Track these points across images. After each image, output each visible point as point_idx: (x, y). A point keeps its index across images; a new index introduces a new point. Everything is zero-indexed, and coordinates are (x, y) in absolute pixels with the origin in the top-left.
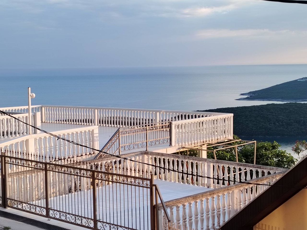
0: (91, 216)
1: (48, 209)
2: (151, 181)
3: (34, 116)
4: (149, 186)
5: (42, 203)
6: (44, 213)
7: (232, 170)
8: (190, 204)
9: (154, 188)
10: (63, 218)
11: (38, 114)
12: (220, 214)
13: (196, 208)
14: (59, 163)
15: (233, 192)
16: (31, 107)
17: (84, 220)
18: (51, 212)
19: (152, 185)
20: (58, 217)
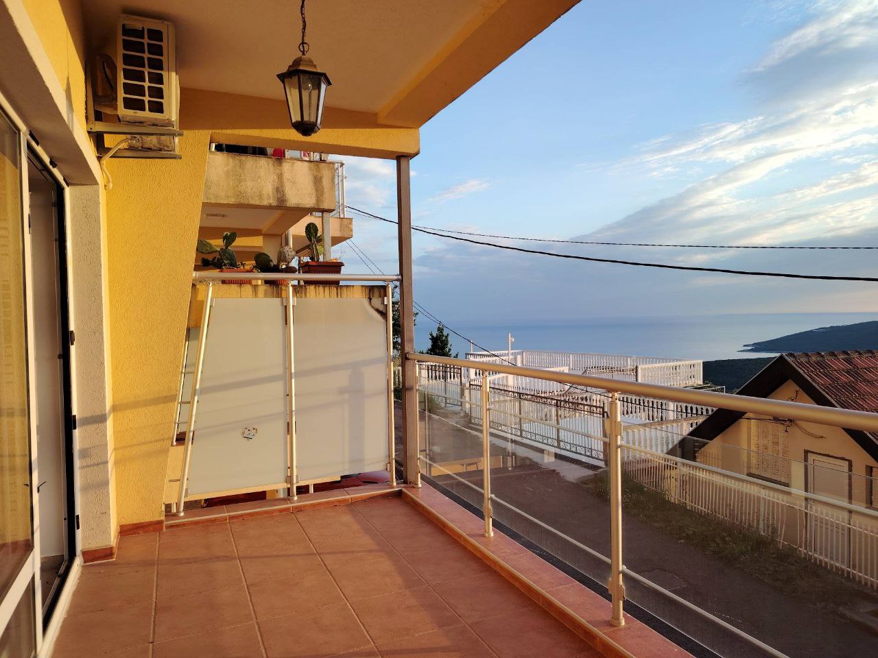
0: (555, 436)
1: (521, 431)
2: (603, 408)
3: (515, 359)
4: (602, 413)
5: (518, 426)
6: (519, 434)
7: (689, 409)
8: (639, 431)
9: (606, 414)
10: (533, 438)
11: (519, 357)
12: (668, 443)
13: (645, 435)
14: (543, 395)
15: (682, 424)
16: (511, 352)
17: (550, 440)
18: (524, 433)
19: (604, 412)
20: (529, 437)
